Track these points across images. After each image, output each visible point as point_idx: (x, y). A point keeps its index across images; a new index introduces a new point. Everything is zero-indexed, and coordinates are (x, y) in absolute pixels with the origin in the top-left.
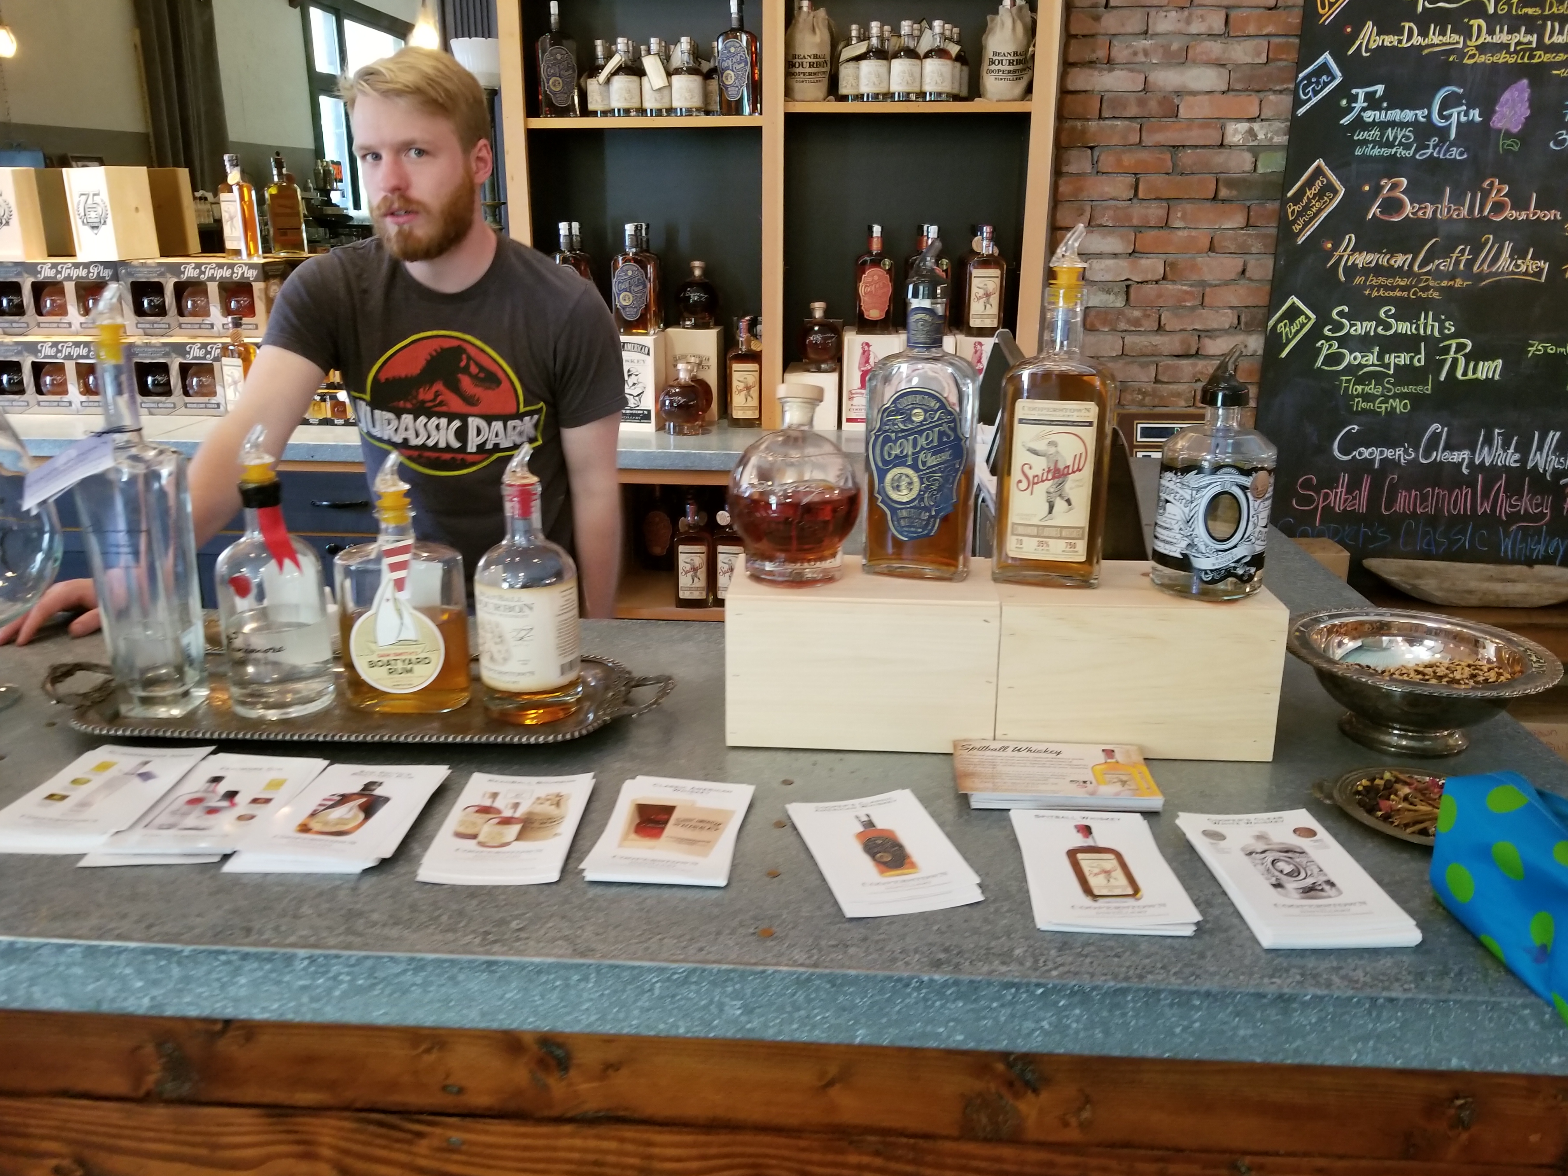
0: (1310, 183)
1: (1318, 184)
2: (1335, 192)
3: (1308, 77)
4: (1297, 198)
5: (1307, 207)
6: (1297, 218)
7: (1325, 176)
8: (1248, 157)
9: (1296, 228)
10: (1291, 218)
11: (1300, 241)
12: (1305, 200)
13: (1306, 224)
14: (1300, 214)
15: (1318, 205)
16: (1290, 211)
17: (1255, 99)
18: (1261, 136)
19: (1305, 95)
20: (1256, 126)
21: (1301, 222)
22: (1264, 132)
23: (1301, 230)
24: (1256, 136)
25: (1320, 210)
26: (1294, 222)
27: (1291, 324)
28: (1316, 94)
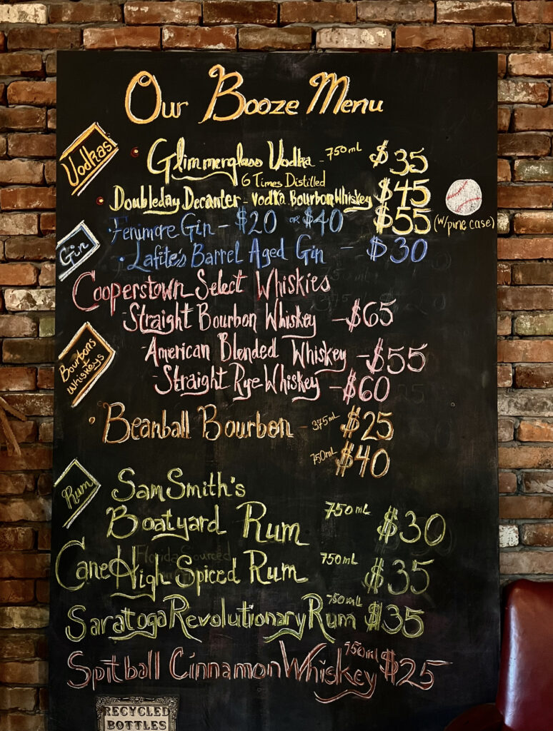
0: (79, 346)
1: (88, 347)
2: (107, 354)
3: (67, 244)
4: (68, 361)
5: (80, 369)
6: (70, 380)
7: (94, 338)
8: (27, 322)
9: (71, 390)
10: (64, 381)
11: (76, 403)
12: (77, 362)
13: (80, 386)
14: (73, 376)
15: (90, 367)
16: (62, 373)
17: (30, 268)
18: (39, 302)
19: (66, 262)
20: (34, 293)
21: (75, 383)
22: (42, 297)
23: (76, 392)
24: (34, 302)
25: (92, 373)
26: (69, 384)
27: (75, 489)
28: (76, 259)
